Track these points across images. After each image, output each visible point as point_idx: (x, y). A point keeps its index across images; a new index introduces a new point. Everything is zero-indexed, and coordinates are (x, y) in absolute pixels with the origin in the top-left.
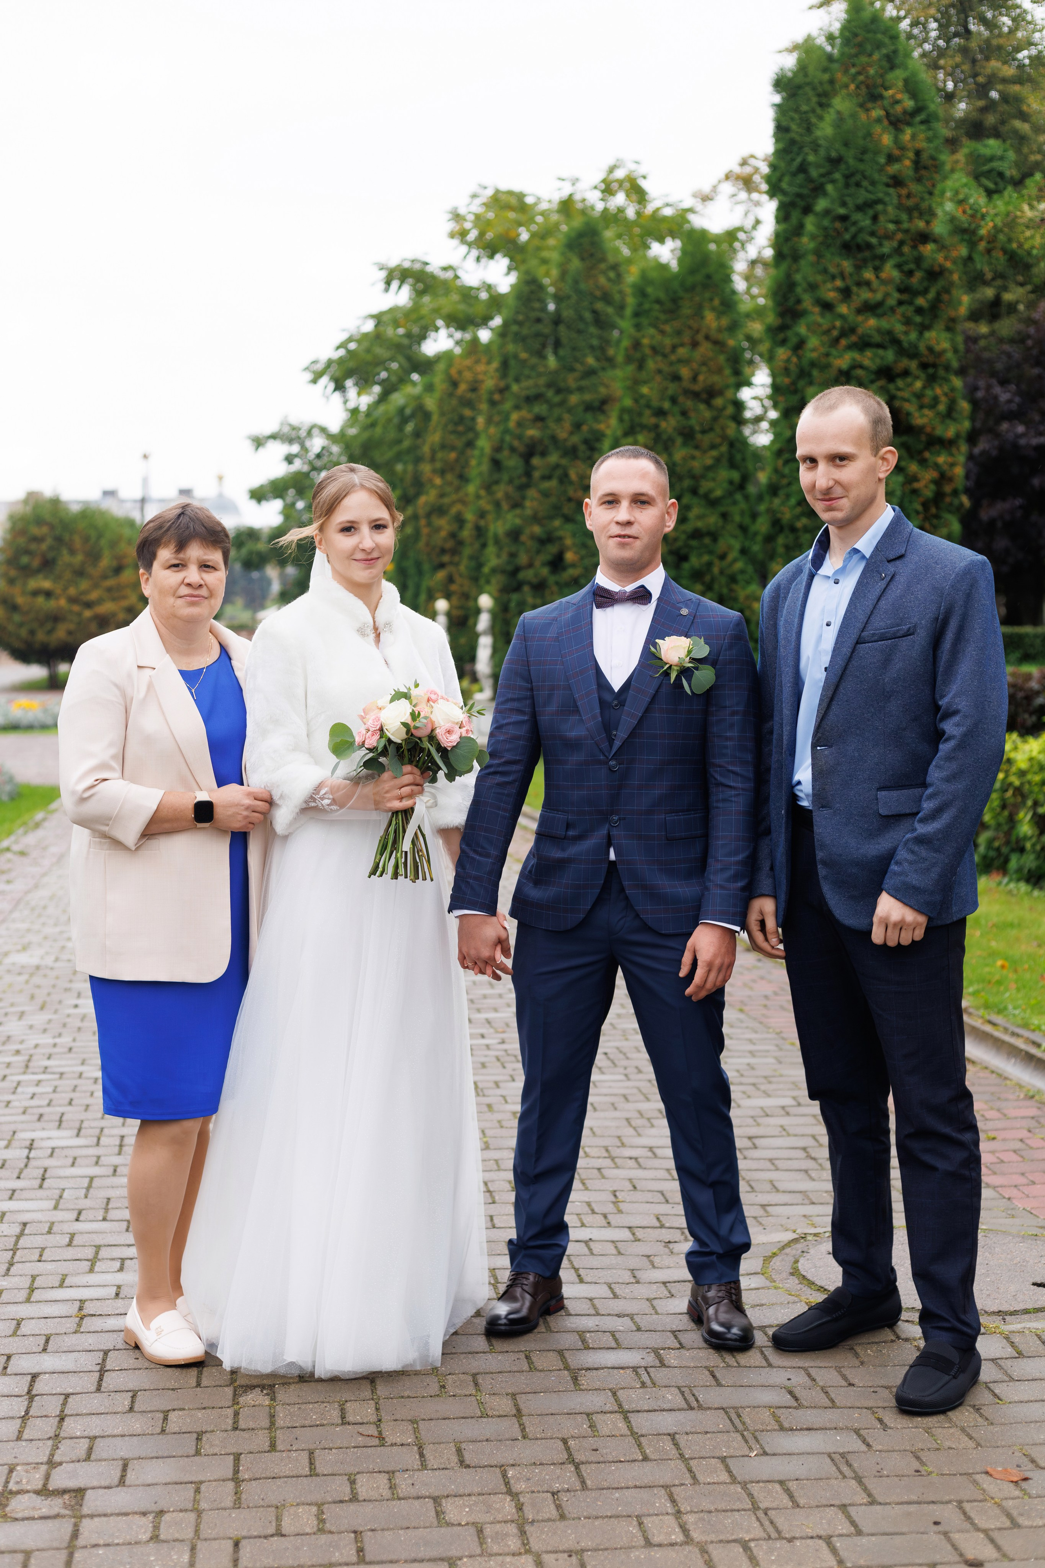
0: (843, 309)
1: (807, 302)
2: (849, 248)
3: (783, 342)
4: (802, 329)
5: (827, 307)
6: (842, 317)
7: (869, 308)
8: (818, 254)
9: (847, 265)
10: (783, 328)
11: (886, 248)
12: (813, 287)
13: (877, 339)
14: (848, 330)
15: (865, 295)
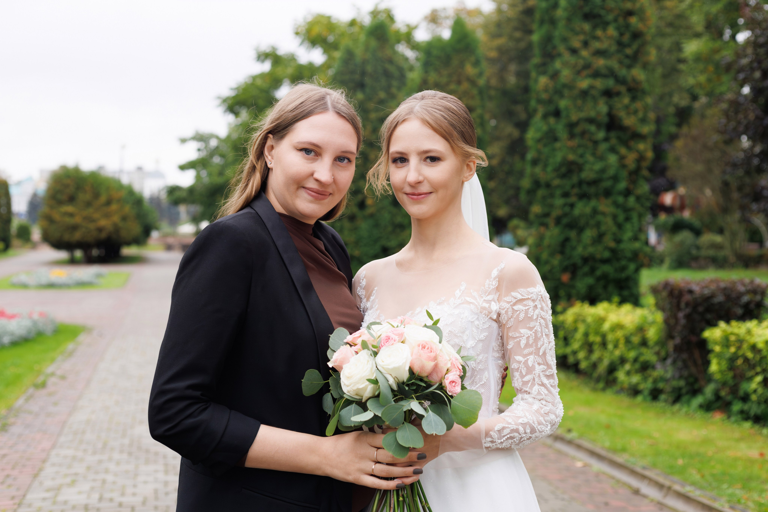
0: (585, 53)
1: (562, 48)
2: (587, 17)
3: (544, 73)
4: (558, 64)
5: (574, 51)
6: (584, 58)
7: (600, 53)
8: (569, 20)
9: (587, 27)
10: (544, 64)
11: (610, 17)
12: (565, 40)
13: (604, 71)
14: (587, 66)
15: (597, 45)
